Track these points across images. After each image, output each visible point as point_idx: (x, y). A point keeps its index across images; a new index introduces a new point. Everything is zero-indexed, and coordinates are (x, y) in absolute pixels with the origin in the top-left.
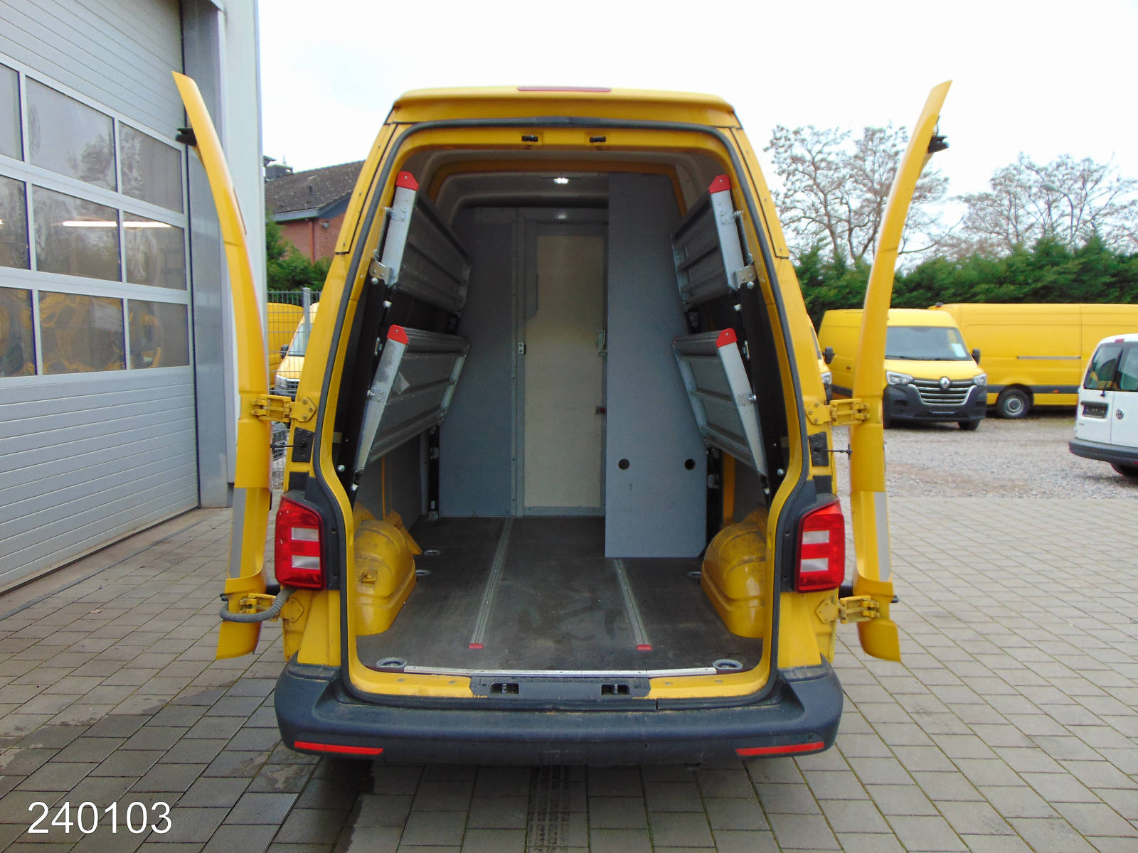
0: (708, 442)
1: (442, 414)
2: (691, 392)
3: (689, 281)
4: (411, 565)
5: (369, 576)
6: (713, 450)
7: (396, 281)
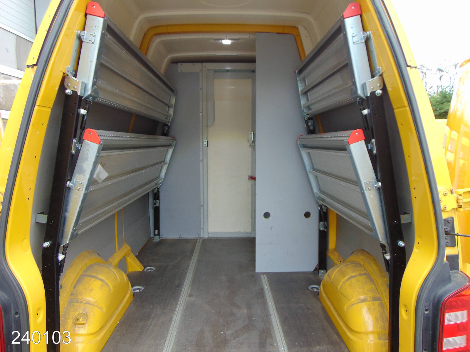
0: (321, 203)
1: (161, 181)
2: (309, 171)
3: (308, 100)
4: (129, 285)
5: (81, 319)
6: (323, 207)
7: (89, 92)
